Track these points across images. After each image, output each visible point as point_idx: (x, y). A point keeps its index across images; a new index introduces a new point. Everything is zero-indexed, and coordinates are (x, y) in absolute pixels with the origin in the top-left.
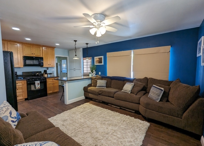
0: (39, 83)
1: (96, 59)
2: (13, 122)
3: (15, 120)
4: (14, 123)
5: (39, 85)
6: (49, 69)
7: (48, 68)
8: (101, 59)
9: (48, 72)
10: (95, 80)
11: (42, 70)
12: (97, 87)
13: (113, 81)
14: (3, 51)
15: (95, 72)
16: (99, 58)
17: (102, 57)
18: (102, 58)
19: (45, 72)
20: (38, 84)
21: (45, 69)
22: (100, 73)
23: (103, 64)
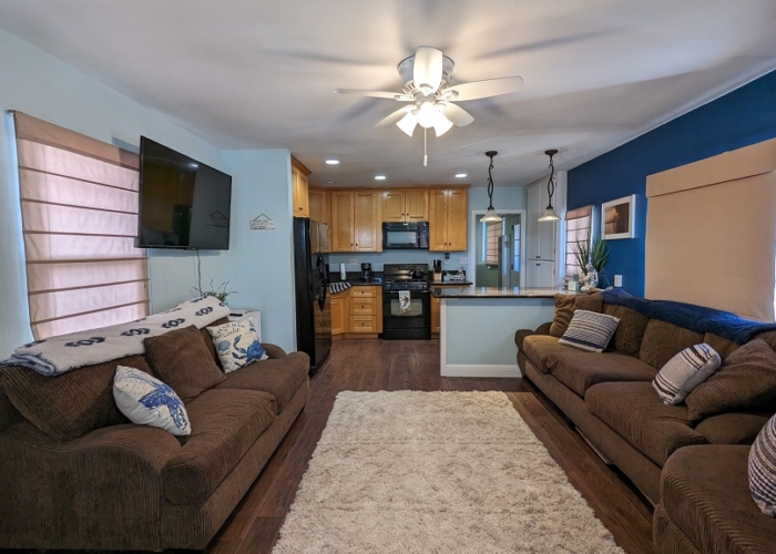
0: (409, 297)
1: (608, 210)
2: (235, 356)
3: (240, 355)
4: (237, 360)
5: (408, 304)
6: (451, 256)
7: (447, 255)
8: (623, 210)
9: (447, 265)
10: (567, 307)
11: (427, 259)
12: (561, 340)
13: (654, 325)
14: (295, 218)
15: (595, 273)
16: (618, 208)
17: (632, 200)
18: (626, 206)
19: (438, 265)
20: (406, 299)
21: (437, 257)
22: (619, 281)
23: (631, 234)
